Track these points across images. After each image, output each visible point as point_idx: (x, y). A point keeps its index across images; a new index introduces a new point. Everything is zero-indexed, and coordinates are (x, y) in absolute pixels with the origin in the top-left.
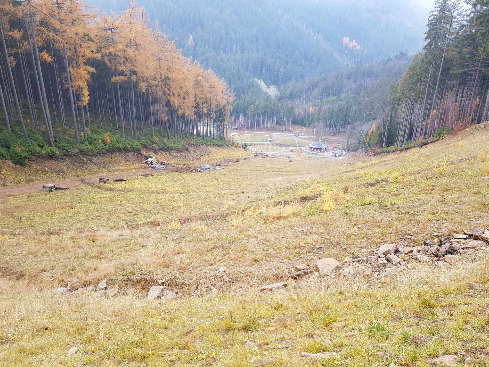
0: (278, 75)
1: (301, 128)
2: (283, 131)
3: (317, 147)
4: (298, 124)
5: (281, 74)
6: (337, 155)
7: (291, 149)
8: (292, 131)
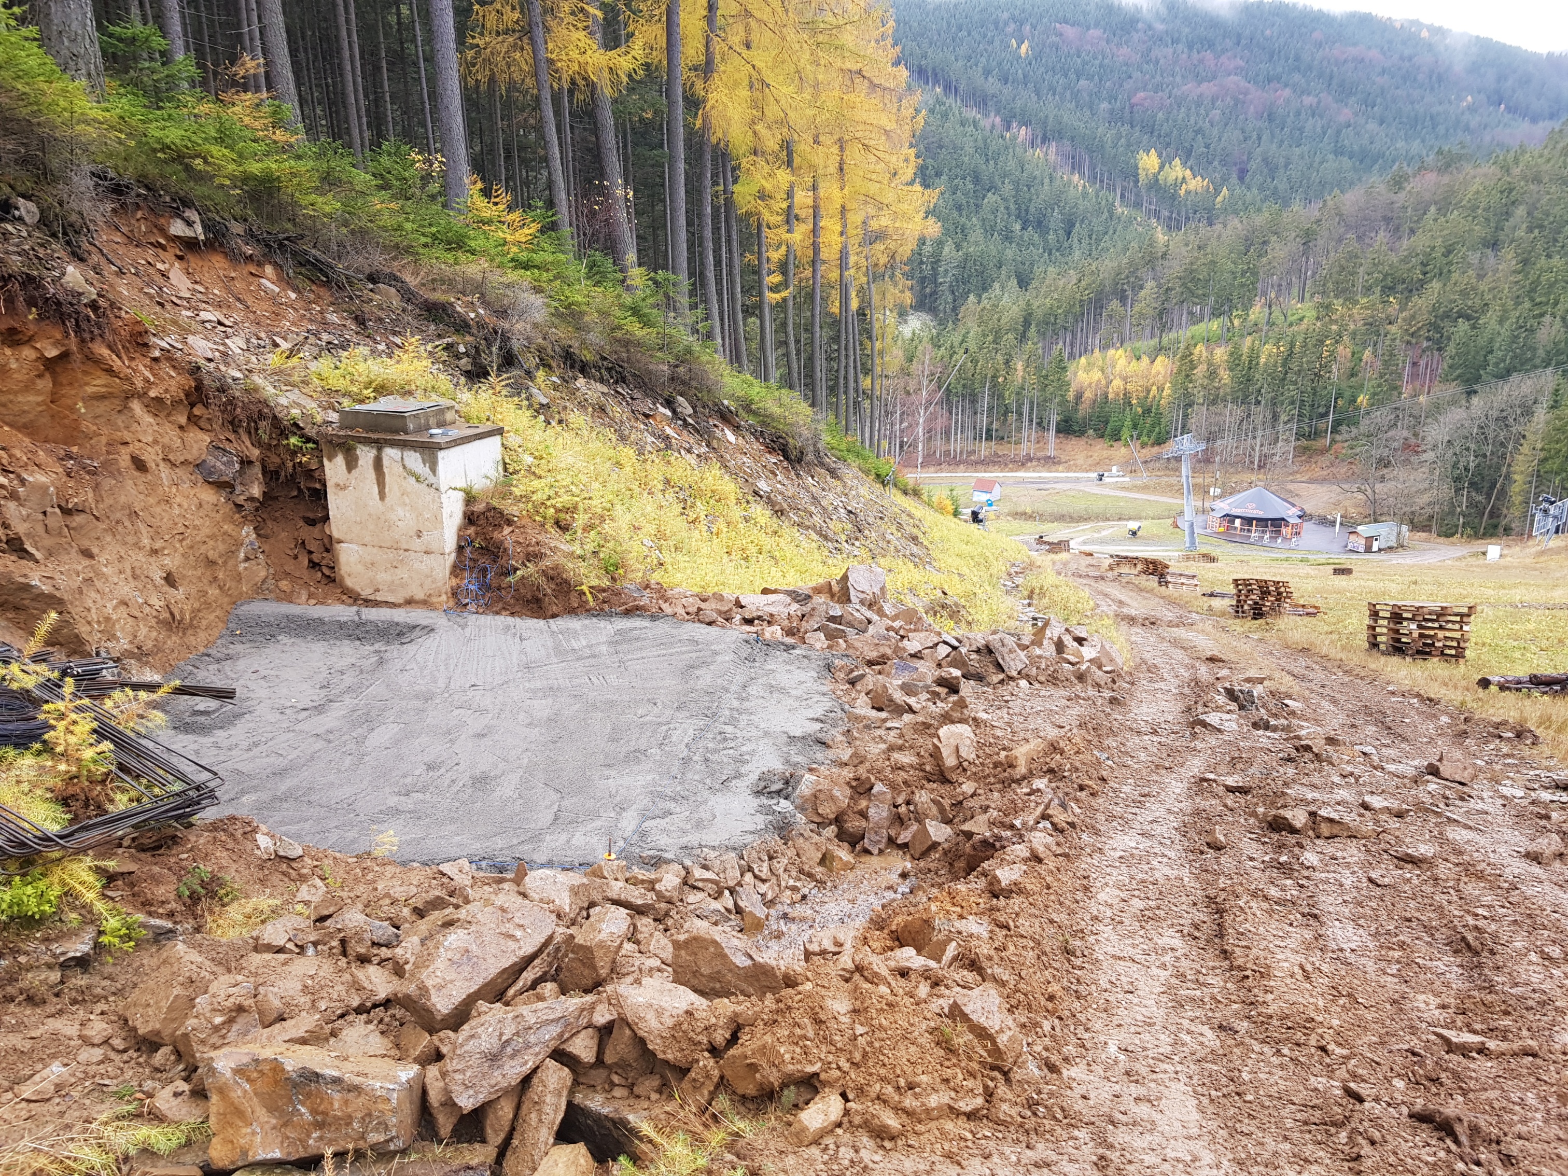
0: (935, 275)
1: (1100, 449)
2: (1023, 463)
3: (1261, 514)
4: (1081, 433)
5: (946, 271)
6: (1375, 547)
7: (1133, 525)
8: (1059, 463)
